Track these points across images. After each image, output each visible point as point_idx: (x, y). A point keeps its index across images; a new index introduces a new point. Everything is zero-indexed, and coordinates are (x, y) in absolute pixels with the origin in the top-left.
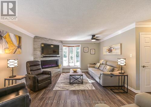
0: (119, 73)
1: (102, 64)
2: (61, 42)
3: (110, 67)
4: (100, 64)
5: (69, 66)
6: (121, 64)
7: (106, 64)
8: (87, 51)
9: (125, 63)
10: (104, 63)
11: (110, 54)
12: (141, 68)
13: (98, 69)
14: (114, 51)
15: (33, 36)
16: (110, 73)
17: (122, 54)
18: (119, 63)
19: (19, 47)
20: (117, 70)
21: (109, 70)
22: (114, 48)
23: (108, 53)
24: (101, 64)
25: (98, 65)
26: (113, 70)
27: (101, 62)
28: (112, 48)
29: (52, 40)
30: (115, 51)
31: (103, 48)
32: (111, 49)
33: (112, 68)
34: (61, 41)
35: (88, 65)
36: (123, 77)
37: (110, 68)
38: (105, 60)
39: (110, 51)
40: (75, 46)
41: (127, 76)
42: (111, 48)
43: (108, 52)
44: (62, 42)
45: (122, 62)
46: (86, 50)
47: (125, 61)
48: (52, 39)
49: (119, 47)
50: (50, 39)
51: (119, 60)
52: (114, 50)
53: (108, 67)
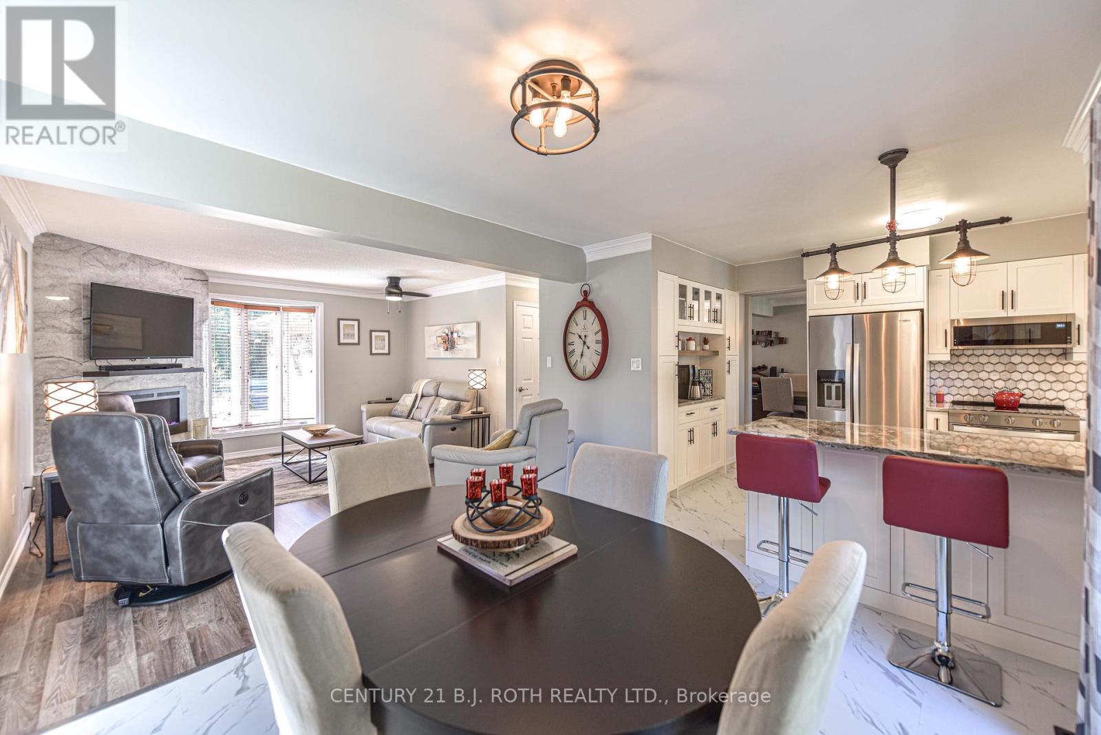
0: (473, 413)
1: (423, 396)
2: (197, 277)
3: (450, 401)
4: (413, 395)
5: (248, 426)
6: (475, 387)
7: (437, 396)
8: (356, 341)
9: (484, 383)
10: (431, 390)
11: (448, 354)
12: (516, 393)
13: (409, 416)
14: (460, 345)
16: (449, 417)
17: (481, 355)
18: (472, 383)
20: (466, 408)
21: (448, 411)
22: (460, 334)
23: (442, 353)
24: (417, 396)
25: (407, 400)
26: (458, 409)
27: (420, 386)
28: (455, 335)
29: (148, 263)
30: (464, 346)
31: (426, 328)
32: (452, 337)
33: (455, 402)
34: (201, 272)
35: (364, 408)
36: (481, 420)
37: (448, 404)
38: (434, 380)
39: (449, 343)
40: (285, 309)
41: (489, 417)
42: (452, 333)
43: (441, 349)
44: (203, 277)
45: (478, 380)
46: (347, 336)
47: (484, 376)
48: (147, 259)
49: (474, 333)
50: (134, 257)
51: (472, 376)
52: (462, 340)
53: (444, 403)
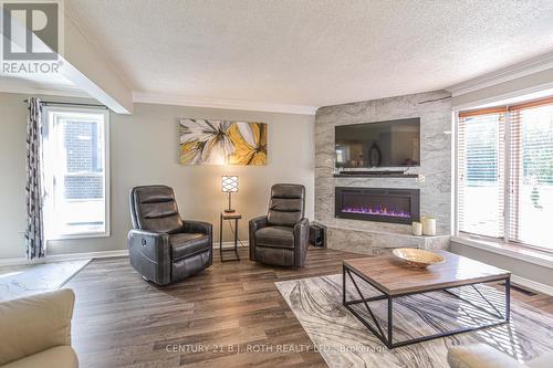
15: (312, 111)
19: (261, 148)
34: (442, 91)
44: (444, 95)
